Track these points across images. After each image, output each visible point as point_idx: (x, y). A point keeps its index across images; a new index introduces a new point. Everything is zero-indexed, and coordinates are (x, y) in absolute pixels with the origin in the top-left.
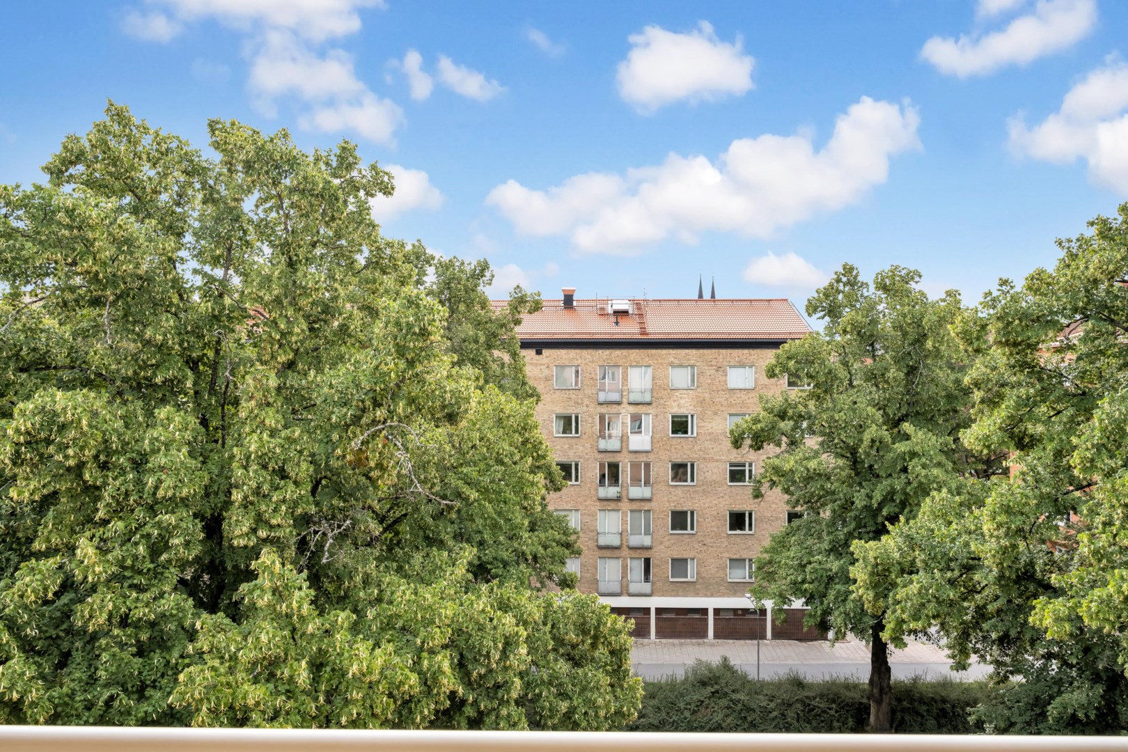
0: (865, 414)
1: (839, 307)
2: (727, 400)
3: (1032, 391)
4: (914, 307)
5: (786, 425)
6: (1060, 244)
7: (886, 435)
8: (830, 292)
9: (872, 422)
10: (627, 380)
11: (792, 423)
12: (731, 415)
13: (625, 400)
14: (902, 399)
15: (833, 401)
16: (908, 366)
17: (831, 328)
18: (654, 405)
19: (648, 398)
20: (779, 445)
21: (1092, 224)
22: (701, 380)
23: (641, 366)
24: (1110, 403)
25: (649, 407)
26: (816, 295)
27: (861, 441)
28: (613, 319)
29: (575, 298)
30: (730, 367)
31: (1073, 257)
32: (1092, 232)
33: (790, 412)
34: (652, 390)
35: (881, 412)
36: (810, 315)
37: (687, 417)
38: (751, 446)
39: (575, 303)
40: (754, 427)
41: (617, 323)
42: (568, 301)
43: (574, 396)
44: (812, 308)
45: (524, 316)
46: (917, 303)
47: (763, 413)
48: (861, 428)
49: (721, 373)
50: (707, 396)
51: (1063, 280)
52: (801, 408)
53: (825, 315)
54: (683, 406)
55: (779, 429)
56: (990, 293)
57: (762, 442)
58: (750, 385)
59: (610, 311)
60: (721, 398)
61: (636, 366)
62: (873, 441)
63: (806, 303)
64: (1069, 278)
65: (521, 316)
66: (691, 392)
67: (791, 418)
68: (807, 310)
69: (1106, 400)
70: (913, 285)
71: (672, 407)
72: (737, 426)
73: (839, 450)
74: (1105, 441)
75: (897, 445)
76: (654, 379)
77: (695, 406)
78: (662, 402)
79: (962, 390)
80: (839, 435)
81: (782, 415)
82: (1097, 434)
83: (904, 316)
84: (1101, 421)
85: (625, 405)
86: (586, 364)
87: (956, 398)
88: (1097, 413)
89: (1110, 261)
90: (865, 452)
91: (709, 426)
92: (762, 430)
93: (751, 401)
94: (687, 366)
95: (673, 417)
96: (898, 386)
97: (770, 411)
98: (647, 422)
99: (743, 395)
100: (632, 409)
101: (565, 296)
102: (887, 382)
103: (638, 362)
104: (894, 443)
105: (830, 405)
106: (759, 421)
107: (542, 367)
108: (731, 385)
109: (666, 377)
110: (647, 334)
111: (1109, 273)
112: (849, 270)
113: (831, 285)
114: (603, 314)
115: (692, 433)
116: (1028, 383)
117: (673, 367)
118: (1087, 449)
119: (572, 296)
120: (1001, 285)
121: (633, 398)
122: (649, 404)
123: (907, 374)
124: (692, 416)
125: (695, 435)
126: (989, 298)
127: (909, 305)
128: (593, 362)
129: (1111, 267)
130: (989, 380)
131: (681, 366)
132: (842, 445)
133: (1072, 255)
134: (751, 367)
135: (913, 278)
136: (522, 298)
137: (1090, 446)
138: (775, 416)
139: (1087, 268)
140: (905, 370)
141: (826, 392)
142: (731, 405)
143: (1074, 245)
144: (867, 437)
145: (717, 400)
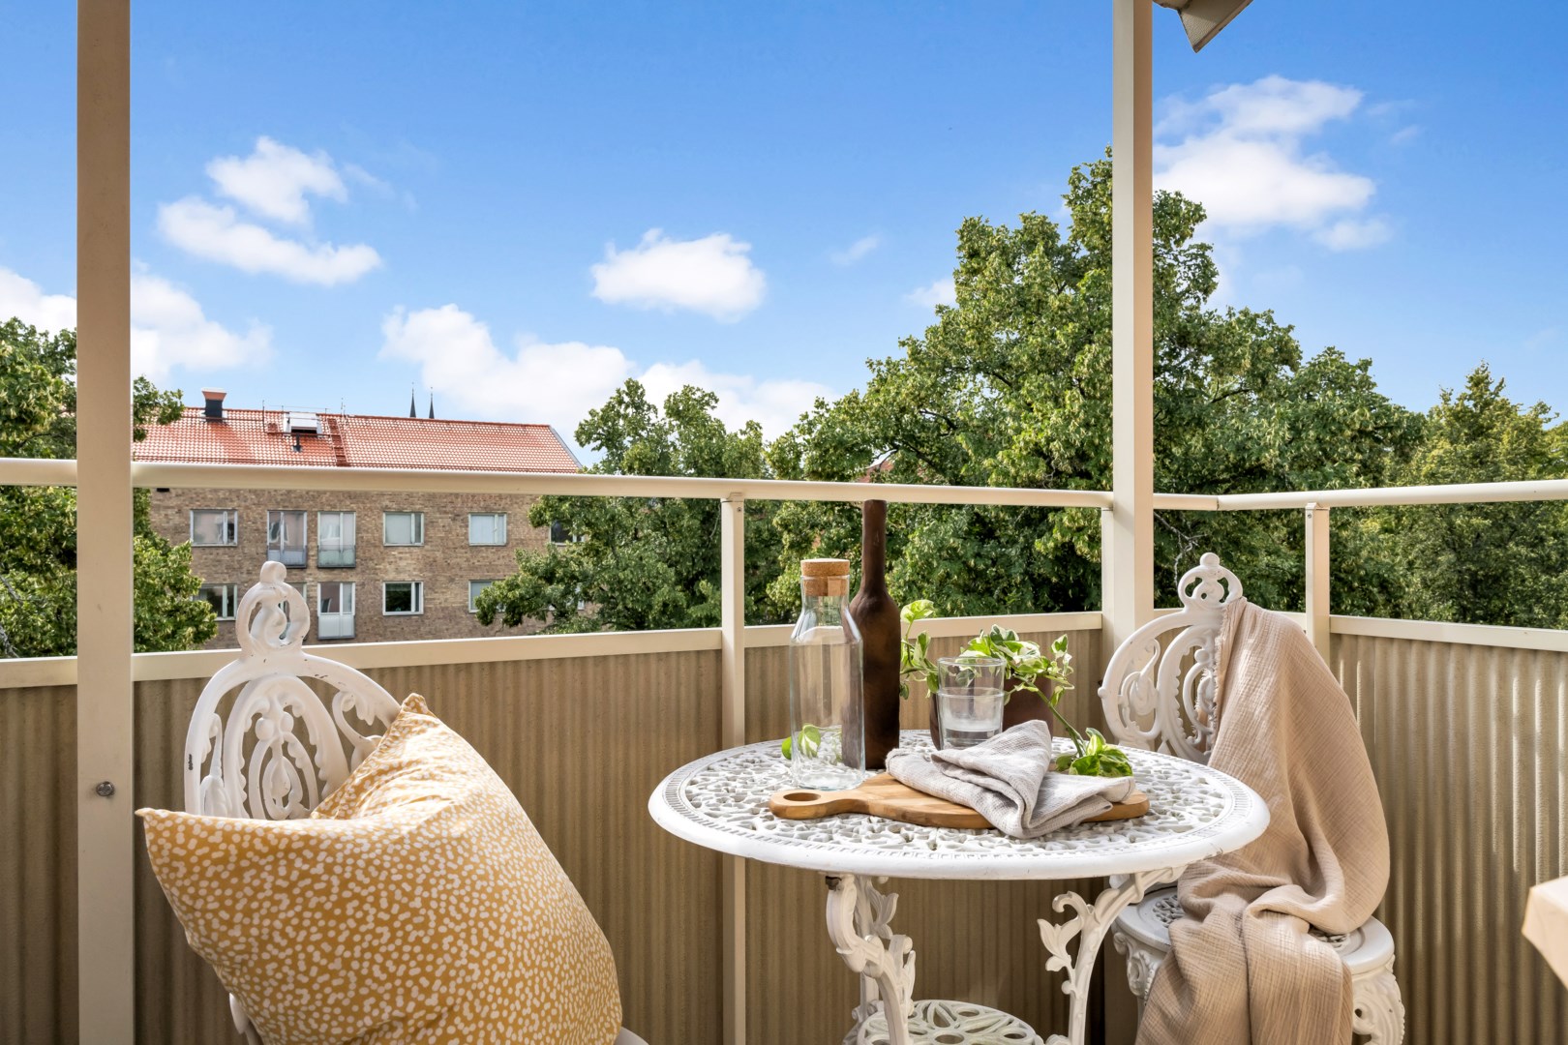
0: (654, 572)
1: (620, 435)
2: (468, 560)
3: (842, 531)
4: (711, 439)
5: (552, 590)
6: (871, 365)
7: (680, 595)
8: (609, 415)
9: (664, 581)
10: (315, 533)
11: (561, 587)
12: (473, 582)
13: (312, 563)
14: (697, 553)
15: (616, 556)
16: (703, 512)
17: (610, 462)
18: (359, 569)
19: (349, 559)
20: (543, 618)
21: (903, 344)
22: (431, 533)
23: (338, 513)
24: (919, 537)
25: (351, 573)
26: (589, 418)
27: (650, 607)
28: (291, 441)
29: (224, 406)
30: (474, 514)
31: (883, 381)
32: (904, 353)
33: (560, 573)
34: (356, 549)
35: (673, 569)
36: (582, 445)
37: (410, 585)
38: (506, 621)
39: (225, 414)
40: (510, 595)
41: (298, 448)
42: (214, 410)
43: (226, 557)
44: (584, 435)
45: (152, 427)
46: (714, 435)
47: (523, 575)
48: (649, 590)
49: (459, 523)
50: (439, 555)
51: (876, 405)
52: (574, 566)
53: (601, 445)
54: (403, 569)
55: (544, 596)
56: (806, 416)
57: (520, 614)
58: (499, 539)
59: (285, 428)
60: (460, 559)
61: (330, 512)
62: (665, 605)
63: (577, 428)
64: (882, 403)
65: (146, 426)
66: (415, 550)
67: (560, 581)
68: (578, 439)
69: (917, 533)
70: (708, 411)
71: (386, 572)
72: (487, 594)
73: (622, 620)
74: (915, 577)
75: (692, 609)
76: (358, 530)
77: (421, 570)
78: (371, 564)
79: (763, 541)
80: (624, 599)
81: (549, 577)
82: (909, 570)
83: (701, 450)
84: (912, 556)
85: (312, 570)
86: (247, 508)
87: (757, 551)
88: (907, 550)
89: (922, 387)
90: (654, 618)
91: (442, 598)
92: (522, 598)
93: (501, 561)
94: (409, 514)
95: (388, 586)
96: (692, 537)
97: (533, 572)
98: (347, 594)
99: (489, 553)
100: (323, 576)
101: (208, 401)
102: (679, 532)
103: (335, 506)
104: (688, 607)
105: (612, 562)
106: (518, 586)
107: (169, 512)
108: (474, 540)
109: (379, 528)
110: (348, 465)
111: (921, 399)
112: (633, 388)
113: (610, 407)
114: (274, 433)
115: (417, 609)
116: (838, 523)
117: (389, 513)
118: (900, 587)
119: (220, 402)
120: (817, 407)
121: (324, 559)
122: (351, 568)
123: (703, 522)
124: (417, 585)
125: (421, 611)
126: (805, 421)
127: (705, 436)
128: (258, 505)
129: (923, 394)
130: (799, 521)
131: (400, 512)
132: (626, 613)
133: (881, 379)
134: (501, 515)
135: (708, 404)
136: (148, 397)
137: (902, 584)
138: (540, 578)
139: (898, 394)
140: (700, 517)
141: (606, 544)
142: (473, 568)
143: (884, 368)
144: (657, 600)
145: (453, 561)
